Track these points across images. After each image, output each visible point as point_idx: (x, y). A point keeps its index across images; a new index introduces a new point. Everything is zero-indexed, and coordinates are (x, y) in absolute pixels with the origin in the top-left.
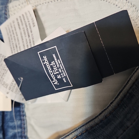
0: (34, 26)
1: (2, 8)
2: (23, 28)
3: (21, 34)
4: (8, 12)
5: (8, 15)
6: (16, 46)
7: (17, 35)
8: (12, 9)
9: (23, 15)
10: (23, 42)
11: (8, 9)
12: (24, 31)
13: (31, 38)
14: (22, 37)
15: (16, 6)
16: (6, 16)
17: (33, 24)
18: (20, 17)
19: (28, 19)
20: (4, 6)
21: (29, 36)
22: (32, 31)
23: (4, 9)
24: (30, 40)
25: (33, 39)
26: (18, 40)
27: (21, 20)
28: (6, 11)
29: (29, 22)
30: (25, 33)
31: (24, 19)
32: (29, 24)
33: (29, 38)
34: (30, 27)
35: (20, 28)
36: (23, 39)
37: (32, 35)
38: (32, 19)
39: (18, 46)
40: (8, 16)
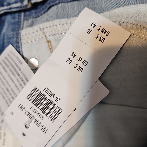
0: (21, 63)
1: (13, 34)
2: (10, 70)
3: (9, 76)
4: (20, 40)
5: (20, 43)
6: (8, 90)
7: (5, 79)
8: (25, 37)
9: (6, 58)
10: (14, 83)
11: (20, 36)
12: (12, 72)
13: (22, 75)
14: (11, 78)
15: (29, 34)
16: (18, 45)
17: (20, 61)
18: (3, 60)
19: (12, 59)
20: (15, 32)
21: (19, 75)
22: (21, 69)
23: (15, 36)
24: (21, 78)
25: (24, 76)
26: (8, 83)
27: (5, 63)
28: (18, 38)
29: (14, 61)
30: (13, 74)
31: (9, 61)
32: (15, 63)
33: (20, 76)
34: (17, 66)
35: (6, 71)
36: (13, 80)
37: (23, 73)
38: (17, 58)
39: (10, 89)
40: (20, 45)
